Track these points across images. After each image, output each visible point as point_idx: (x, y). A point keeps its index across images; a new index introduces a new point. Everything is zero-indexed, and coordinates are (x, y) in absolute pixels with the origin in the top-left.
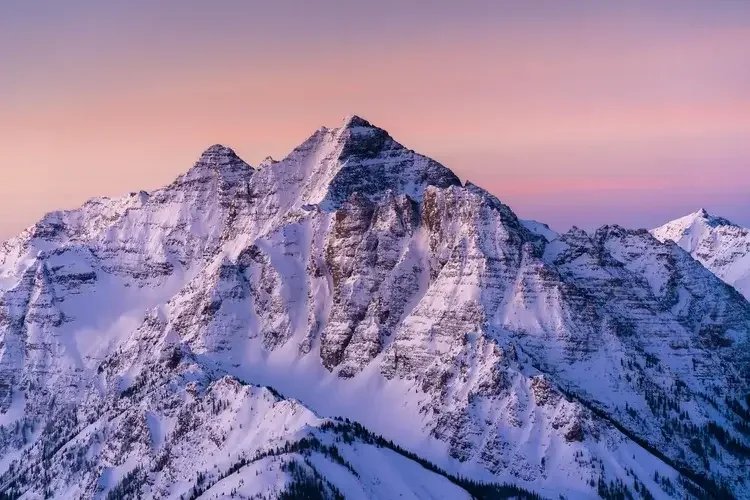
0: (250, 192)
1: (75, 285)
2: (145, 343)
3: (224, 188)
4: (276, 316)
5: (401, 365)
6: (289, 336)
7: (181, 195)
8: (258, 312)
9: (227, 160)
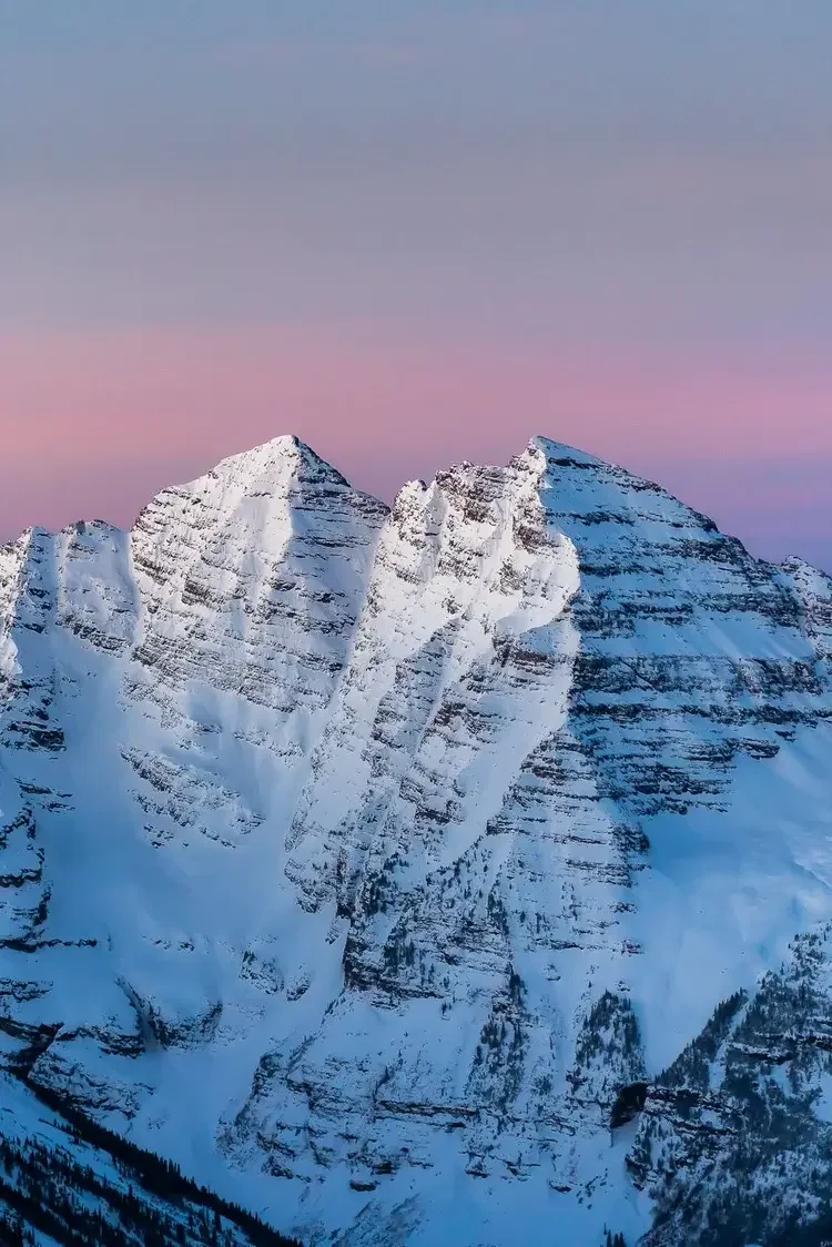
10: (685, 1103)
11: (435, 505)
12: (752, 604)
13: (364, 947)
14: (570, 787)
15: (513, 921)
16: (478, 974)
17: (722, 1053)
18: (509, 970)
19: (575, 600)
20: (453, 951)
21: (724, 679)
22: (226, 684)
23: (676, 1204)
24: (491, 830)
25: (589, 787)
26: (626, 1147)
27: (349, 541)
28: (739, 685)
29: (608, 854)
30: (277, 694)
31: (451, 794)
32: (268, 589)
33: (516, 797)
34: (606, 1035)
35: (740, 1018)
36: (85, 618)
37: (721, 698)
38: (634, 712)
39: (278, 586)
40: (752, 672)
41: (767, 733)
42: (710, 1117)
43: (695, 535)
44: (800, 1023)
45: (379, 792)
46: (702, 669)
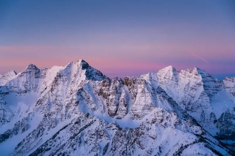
0: (60, 75)
1: (5, 95)
2: (58, 110)
3: (35, 74)
4: (92, 104)
5: (136, 116)
6: (97, 109)
7: (25, 75)
8: (87, 103)
9: (34, 67)
10: (221, 122)
11: (185, 72)
12: (213, 81)
13: (189, 108)
14: (205, 95)
15: (202, 106)
16: (200, 110)
17: (223, 117)
18: (202, 110)
19: (202, 80)
20: (197, 108)
21: (213, 87)
22: (168, 86)
23: (222, 130)
24: (199, 99)
25: (207, 95)
26: (216, 125)
27: (177, 74)
28: (214, 87)
29: (209, 101)
30: (173, 87)
31: (194, 95)
32: (171, 78)
33: (201, 96)
34: (212, 116)
35: (224, 115)
36: (155, 80)
37: (213, 88)
38: (208, 89)
39: (172, 78)
40: (214, 86)
41: (216, 91)
42: (223, 123)
43: (208, 75)
44: (230, 115)
45: (186, 95)
46: (211, 86)
